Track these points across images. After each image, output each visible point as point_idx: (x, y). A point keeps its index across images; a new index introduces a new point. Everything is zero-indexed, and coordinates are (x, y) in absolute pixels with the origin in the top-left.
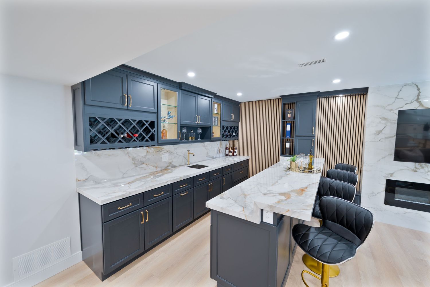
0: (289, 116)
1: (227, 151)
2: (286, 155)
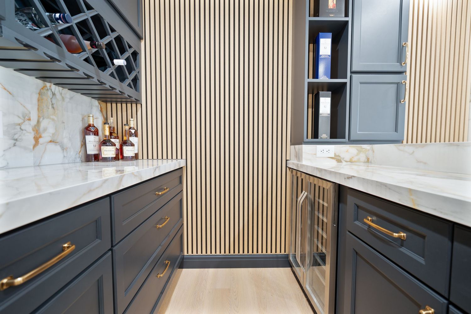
1: (91, 140)
2: (321, 138)
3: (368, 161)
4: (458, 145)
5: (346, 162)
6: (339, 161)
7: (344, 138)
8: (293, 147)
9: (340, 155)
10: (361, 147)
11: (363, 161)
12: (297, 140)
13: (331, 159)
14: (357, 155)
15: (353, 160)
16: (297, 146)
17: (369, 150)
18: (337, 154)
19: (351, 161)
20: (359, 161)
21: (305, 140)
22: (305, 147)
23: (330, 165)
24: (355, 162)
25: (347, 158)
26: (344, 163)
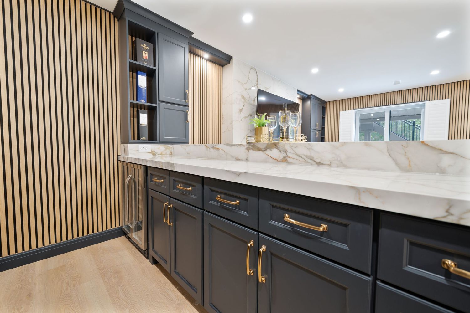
0: (145, 55)
2: (142, 140)
3: (171, 154)
4: (196, 146)
5: (159, 155)
6: (154, 154)
7: (157, 140)
8: (122, 145)
9: (155, 151)
10: (167, 146)
11: (169, 154)
12: (125, 141)
13: (149, 153)
14: (165, 150)
15: (163, 154)
16: (126, 145)
17: (172, 148)
18: (153, 150)
19: (161, 154)
20: (166, 154)
21: (130, 141)
22: (130, 146)
23: (149, 157)
24: (164, 155)
25: (159, 152)
26: (157, 156)
